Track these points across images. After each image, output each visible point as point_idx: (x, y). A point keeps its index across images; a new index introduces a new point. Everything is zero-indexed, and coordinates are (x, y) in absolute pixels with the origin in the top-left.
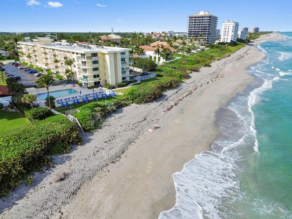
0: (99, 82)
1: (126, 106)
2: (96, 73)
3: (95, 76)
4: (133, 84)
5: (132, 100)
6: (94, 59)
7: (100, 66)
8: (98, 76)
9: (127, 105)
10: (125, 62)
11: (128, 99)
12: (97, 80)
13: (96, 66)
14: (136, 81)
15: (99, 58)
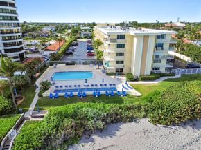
0: (122, 70)
1: (130, 121)
2: (120, 58)
3: (117, 62)
4: (166, 78)
5: (147, 111)
8: (122, 62)
9: (132, 119)
10: (162, 49)
11: (139, 108)
14: (174, 75)
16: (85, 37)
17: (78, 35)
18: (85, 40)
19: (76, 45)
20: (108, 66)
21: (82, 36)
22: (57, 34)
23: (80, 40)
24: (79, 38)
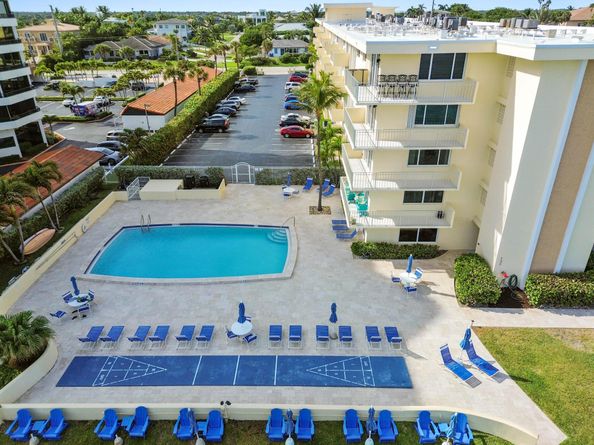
2: (426, 177)
3: (411, 197)
6: (435, 91)
7: (460, 140)
12: (421, 216)
13: (431, 136)
15: (467, 94)
16: (286, 61)
17: (262, 54)
18: (285, 70)
19: (250, 89)
20: (363, 211)
21: (277, 57)
22: (196, 49)
23: (267, 70)
24: (264, 63)
